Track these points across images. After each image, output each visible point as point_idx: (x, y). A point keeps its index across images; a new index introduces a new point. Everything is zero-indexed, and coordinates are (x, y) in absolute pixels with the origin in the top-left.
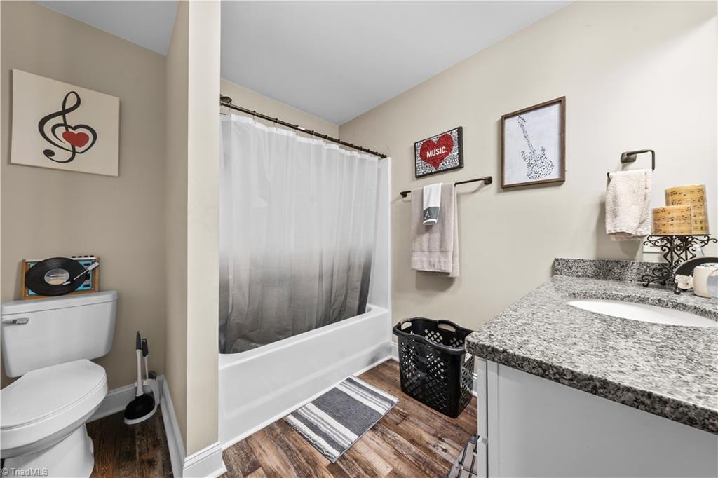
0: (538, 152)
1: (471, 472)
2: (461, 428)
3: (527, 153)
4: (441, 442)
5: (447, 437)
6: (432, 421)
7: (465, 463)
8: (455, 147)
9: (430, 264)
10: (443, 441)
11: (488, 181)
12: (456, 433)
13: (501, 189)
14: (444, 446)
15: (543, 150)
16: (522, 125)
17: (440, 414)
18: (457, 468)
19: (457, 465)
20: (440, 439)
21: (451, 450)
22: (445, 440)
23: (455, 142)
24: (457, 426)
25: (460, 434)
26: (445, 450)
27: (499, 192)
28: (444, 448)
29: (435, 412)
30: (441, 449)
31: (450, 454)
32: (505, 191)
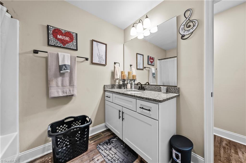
0: (101, 55)
1: (108, 155)
2: (93, 150)
3: (98, 55)
4: (94, 160)
5: (94, 157)
6: (83, 159)
7: (105, 156)
8: (75, 41)
9: (63, 92)
10: (94, 159)
11: (87, 59)
12: (93, 153)
13: (91, 63)
14: (96, 159)
15: (102, 55)
16: (97, 46)
17: (83, 154)
18: (106, 159)
19: (105, 158)
20: (93, 160)
21: (99, 158)
22: (94, 158)
23: (75, 38)
24: (91, 151)
25: (94, 152)
26: (98, 160)
27: (90, 64)
28: (97, 160)
29: (80, 156)
30: (97, 161)
31: (100, 159)
32: (92, 64)
